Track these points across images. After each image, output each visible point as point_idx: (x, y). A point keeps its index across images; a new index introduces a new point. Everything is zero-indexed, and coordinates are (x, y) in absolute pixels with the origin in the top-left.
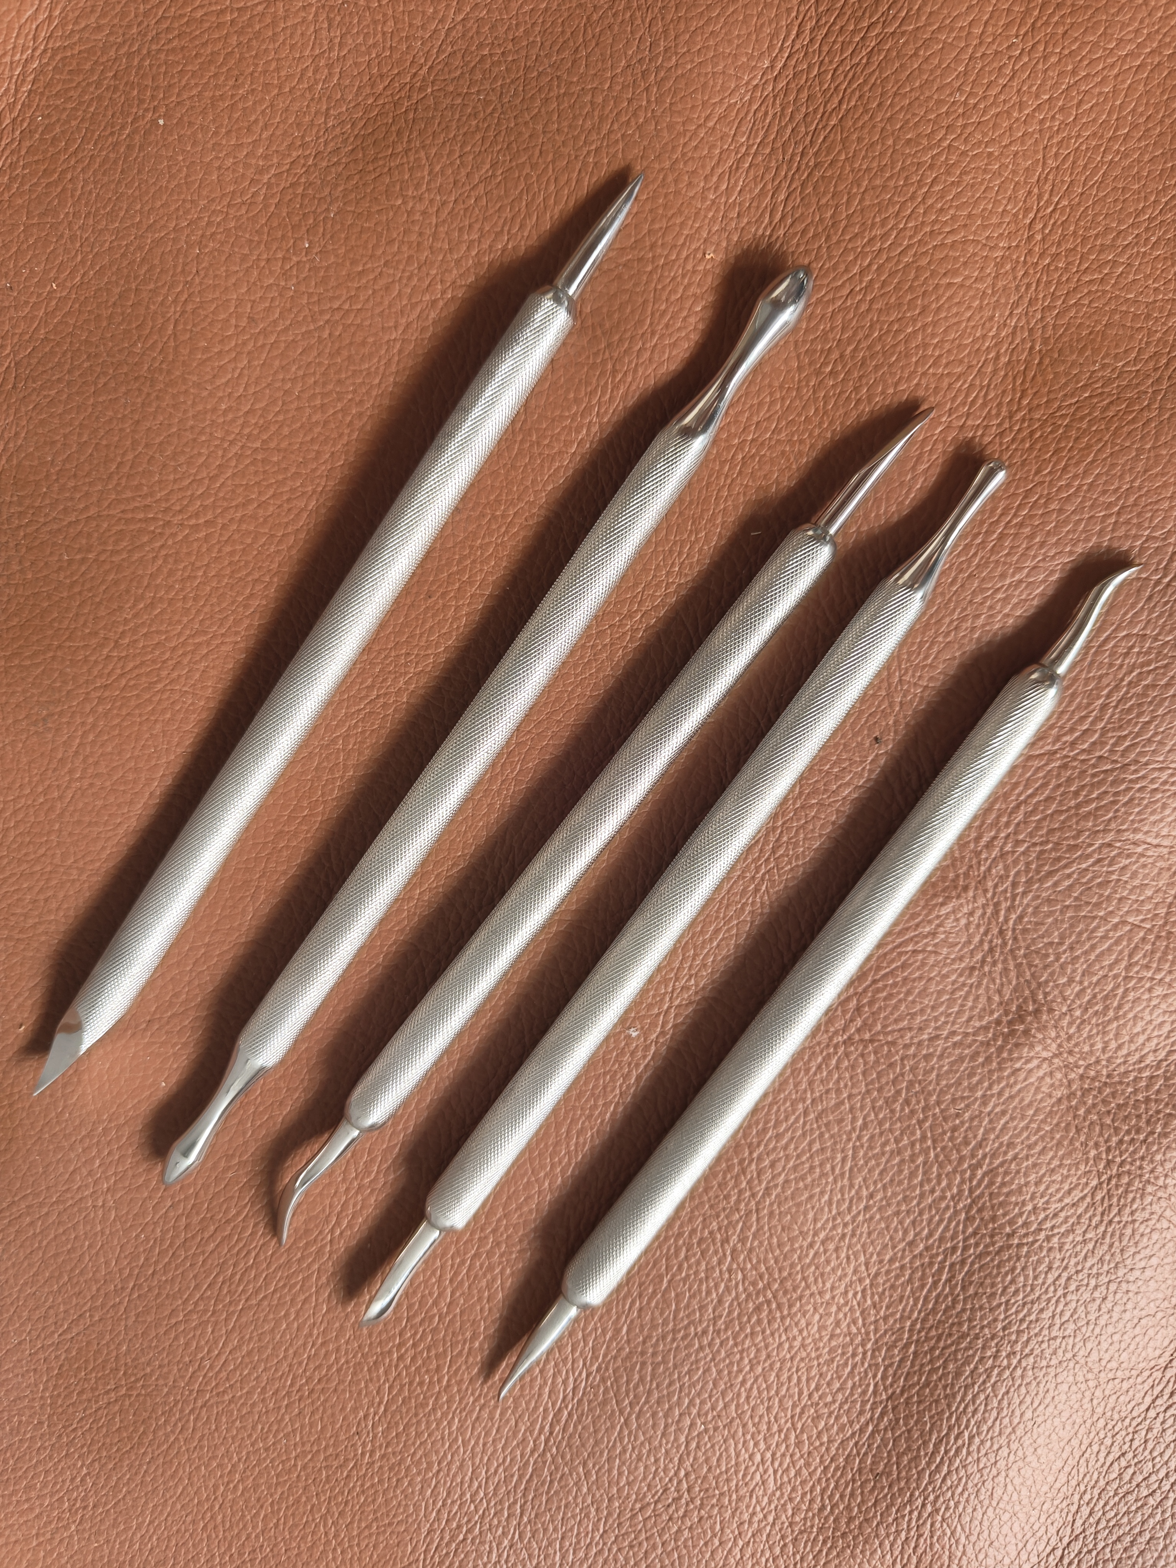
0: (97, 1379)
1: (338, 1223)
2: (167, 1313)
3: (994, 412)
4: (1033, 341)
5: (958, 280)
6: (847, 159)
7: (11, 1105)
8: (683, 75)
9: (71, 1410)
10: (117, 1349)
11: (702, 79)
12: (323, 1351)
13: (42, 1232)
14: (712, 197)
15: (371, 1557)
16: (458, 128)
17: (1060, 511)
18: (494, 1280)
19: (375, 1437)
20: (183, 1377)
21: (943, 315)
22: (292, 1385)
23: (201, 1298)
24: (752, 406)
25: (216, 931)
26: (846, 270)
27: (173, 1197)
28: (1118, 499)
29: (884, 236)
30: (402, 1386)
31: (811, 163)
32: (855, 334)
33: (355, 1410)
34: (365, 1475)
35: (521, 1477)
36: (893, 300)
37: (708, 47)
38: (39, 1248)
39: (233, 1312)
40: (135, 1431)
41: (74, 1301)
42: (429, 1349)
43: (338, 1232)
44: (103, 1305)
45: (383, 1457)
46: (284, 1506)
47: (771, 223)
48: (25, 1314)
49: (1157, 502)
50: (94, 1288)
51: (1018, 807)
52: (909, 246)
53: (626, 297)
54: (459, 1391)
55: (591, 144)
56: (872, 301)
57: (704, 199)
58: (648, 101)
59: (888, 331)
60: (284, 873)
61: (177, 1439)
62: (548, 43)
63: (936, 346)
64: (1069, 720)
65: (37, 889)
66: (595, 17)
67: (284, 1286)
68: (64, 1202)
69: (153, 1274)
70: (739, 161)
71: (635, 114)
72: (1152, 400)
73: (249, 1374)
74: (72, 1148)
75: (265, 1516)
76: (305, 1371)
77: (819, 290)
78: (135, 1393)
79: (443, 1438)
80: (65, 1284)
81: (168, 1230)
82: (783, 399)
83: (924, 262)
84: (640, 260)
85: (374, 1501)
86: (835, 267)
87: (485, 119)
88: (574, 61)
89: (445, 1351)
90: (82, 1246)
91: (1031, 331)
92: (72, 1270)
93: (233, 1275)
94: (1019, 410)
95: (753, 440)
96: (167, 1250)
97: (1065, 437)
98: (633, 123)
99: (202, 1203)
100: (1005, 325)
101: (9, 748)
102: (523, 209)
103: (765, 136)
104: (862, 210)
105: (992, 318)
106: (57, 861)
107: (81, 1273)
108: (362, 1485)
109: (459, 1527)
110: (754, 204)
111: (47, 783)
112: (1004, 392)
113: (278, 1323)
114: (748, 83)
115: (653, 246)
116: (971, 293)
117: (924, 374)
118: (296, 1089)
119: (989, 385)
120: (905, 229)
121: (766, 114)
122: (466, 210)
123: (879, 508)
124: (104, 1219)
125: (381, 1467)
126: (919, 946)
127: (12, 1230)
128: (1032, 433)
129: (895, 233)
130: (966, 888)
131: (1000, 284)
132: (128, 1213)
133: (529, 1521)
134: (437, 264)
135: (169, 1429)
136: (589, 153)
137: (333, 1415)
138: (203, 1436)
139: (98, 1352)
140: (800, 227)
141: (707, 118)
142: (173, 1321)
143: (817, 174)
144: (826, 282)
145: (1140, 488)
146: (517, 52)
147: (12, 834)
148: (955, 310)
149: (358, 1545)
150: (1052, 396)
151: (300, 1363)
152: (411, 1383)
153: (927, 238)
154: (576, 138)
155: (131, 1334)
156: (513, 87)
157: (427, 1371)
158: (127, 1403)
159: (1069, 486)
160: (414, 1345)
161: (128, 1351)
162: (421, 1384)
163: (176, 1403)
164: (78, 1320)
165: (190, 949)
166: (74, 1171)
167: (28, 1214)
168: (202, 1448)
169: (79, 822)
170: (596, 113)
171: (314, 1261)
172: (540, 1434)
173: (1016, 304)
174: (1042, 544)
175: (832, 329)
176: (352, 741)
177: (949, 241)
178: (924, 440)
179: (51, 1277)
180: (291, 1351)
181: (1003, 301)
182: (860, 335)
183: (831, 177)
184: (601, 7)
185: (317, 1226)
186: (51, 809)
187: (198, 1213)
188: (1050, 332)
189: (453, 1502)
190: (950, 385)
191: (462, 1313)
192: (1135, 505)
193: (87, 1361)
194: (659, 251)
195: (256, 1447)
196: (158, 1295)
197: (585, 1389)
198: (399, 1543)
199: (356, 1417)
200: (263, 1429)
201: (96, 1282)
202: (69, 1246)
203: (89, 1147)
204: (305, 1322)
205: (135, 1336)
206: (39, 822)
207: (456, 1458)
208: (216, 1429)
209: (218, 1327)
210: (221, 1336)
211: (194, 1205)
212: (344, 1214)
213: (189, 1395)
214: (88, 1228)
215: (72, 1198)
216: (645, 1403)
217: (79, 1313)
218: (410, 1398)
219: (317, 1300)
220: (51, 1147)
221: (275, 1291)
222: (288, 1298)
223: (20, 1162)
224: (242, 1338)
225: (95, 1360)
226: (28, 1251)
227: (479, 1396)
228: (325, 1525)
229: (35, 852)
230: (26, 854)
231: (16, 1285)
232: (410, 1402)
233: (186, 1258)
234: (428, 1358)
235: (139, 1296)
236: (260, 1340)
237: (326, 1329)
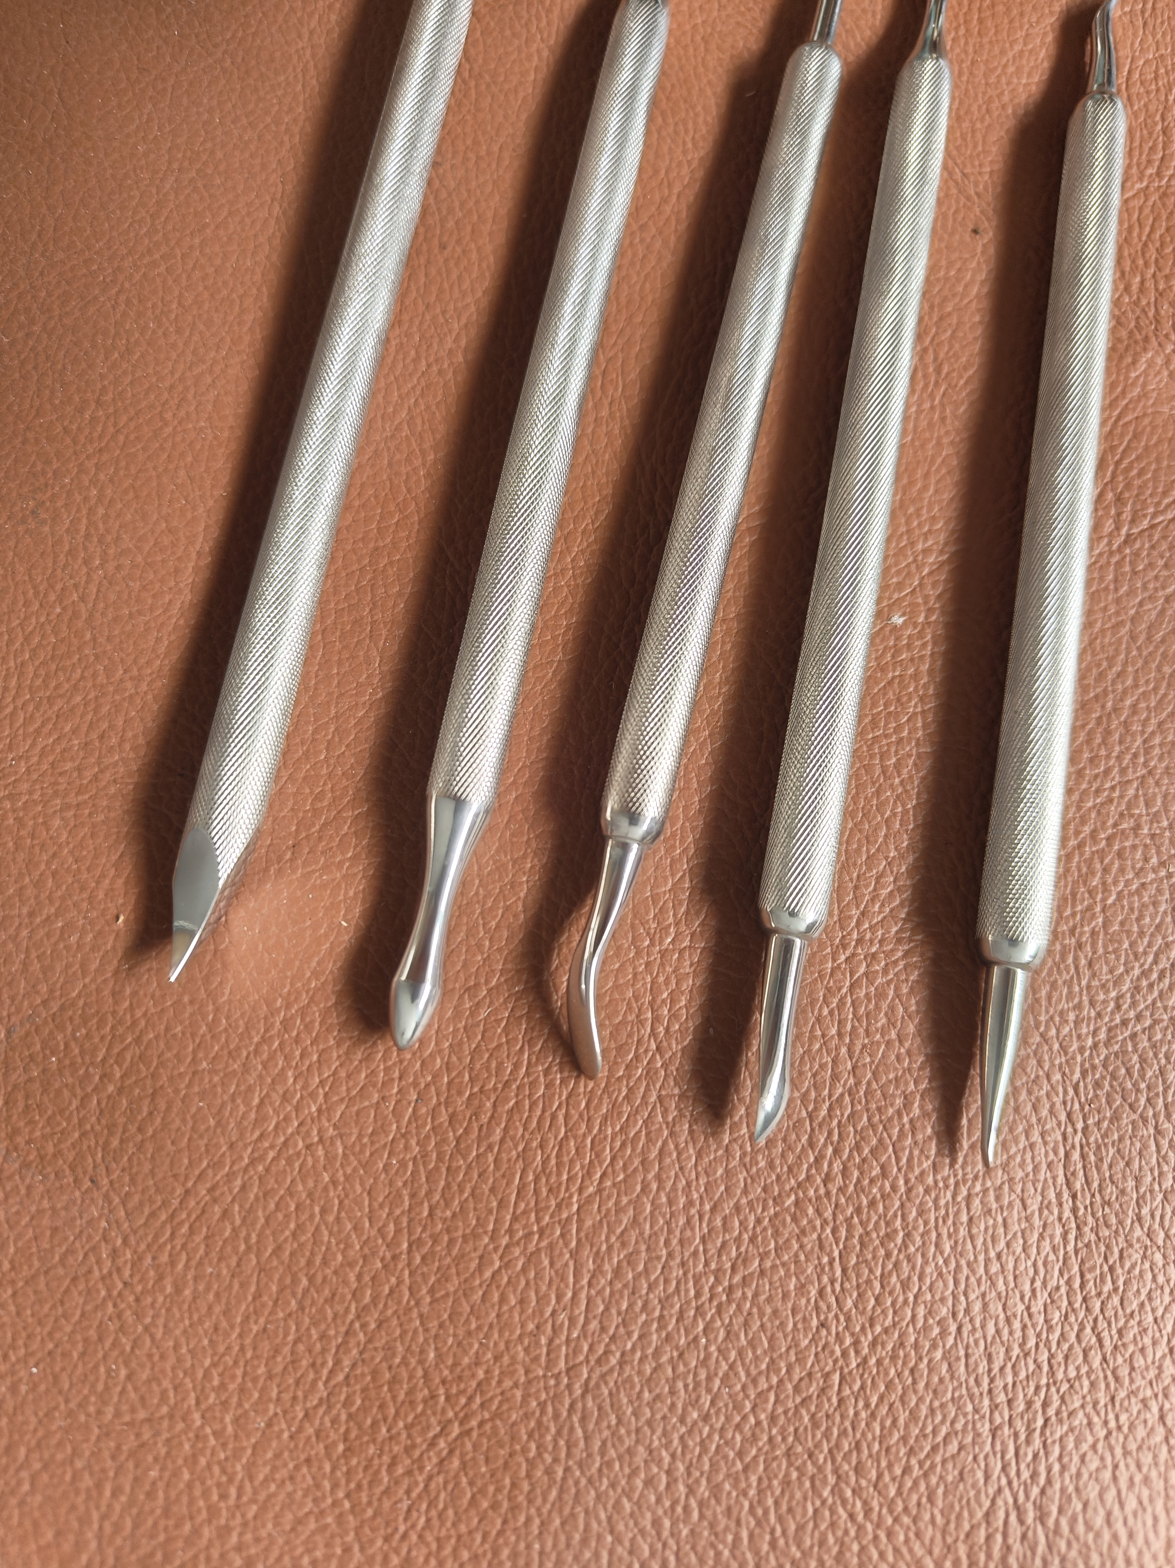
0: (410, 1428)
1: (656, 1019)
2: (473, 1265)
7: (138, 1040)
9: (387, 1504)
10: (421, 1362)
12: (718, 1222)
13: (244, 1220)
15: (933, 1520)
18: (892, 1008)
19: (848, 1319)
20: (536, 1359)
22: (698, 1295)
23: (515, 1219)
25: (341, 695)
27: (415, 1084)
30: (848, 1221)
33: (801, 1288)
34: (863, 1387)
35: (1069, 1284)
38: (249, 1248)
39: (569, 1219)
40: (498, 1490)
42: (858, 1147)
43: (661, 1030)
44: (375, 1300)
45: (873, 1344)
46: (770, 1502)
48: (262, 1370)
50: (352, 1277)
51: (1145, 245)
54: (927, 1191)
60: (400, 594)
61: (567, 1469)
64: (1141, 154)
65: (84, 727)
67: (623, 1145)
68: (262, 1158)
69: (431, 1214)
73: (631, 1306)
74: (246, 1068)
75: (751, 1536)
76: (707, 1264)
78: (474, 1423)
79: (940, 1274)
80: (306, 1291)
81: (427, 1137)
85: (894, 1422)
89: (881, 1140)
90: (312, 1217)
92: (310, 1263)
93: (545, 1162)
96: (437, 1168)
99: (460, 1074)
106: (101, 679)
107: (325, 1262)
108: (867, 1405)
109: (1029, 1404)
111: (59, 586)
113: (637, 1204)
118: (525, 856)
124: (330, 1158)
125: (879, 1362)
126: (1138, 412)
127: (198, 1238)
132: (360, 1136)
133: (1115, 1349)
135: (548, 1459)
138: (604, 1443)
139: (394, 1381)
142: (488, 1274)
147: (31, 669)
149: (906, 1509)
151: (695, 1255)
152: (858, 1210)
155: (433, 1324)
157: (872, 1183)
158: (469, 1446)
160: (837, 1152)
161: (439, 1356)
162: (872, 1204)
163: (542, 1405)
164: (345, 1342)
165: (315, 732)
166: (262, 1102)
167: (215, 1200)
168: (610, 1465)
169: (116, 619)
171: (647, 1089)
172: (1060, 1205)
176: (419, 421)
179: (281, 1291)
185: (630, 1035)
186: (76, 615)
187: (460, 1093)
189: (1002, 1369)
191: (875, 1075)
193: (382, 1407)
195: (689, 1421)
196: (451, 1242)
197: (1082, 1109)
198: (961, 1473)
199: (808, 1301)
200: (686, 1386)
201: (351, 1265)
202: (292, 1226)
203: (272, 1057)
204: (674, 1187)
205: (441, 1326)
206: (62, 640)
207: (972, 1297)
208: (620, 1422)
209: (557, 1252)
210: (566, 1264)
211: (450, 1083)
212: (659, 1002)
213: (557, 1384)
214: (311, 1183)
215: (272, 1147)
216: (1165, 1090)
217: (343, 1329)
218: (868, 1234)
219: (677, 1146)
220: (216, 1079)
221: (613, 1159)
222: (637, 1162)
223: (178, 1122)
224: (598, 1253)
225: (394, 1398)
226: (233, 1262)
227: (957, 1184)
228: (844, 1502)
229: (68, 680)
230: (57, 687)
231: (232, 1327)
232: (871, 1240)
233: (469, 1167)
234: (864, 1160)
235: (423, 1258)
236: (624, 1245)
237: (708, 1185)
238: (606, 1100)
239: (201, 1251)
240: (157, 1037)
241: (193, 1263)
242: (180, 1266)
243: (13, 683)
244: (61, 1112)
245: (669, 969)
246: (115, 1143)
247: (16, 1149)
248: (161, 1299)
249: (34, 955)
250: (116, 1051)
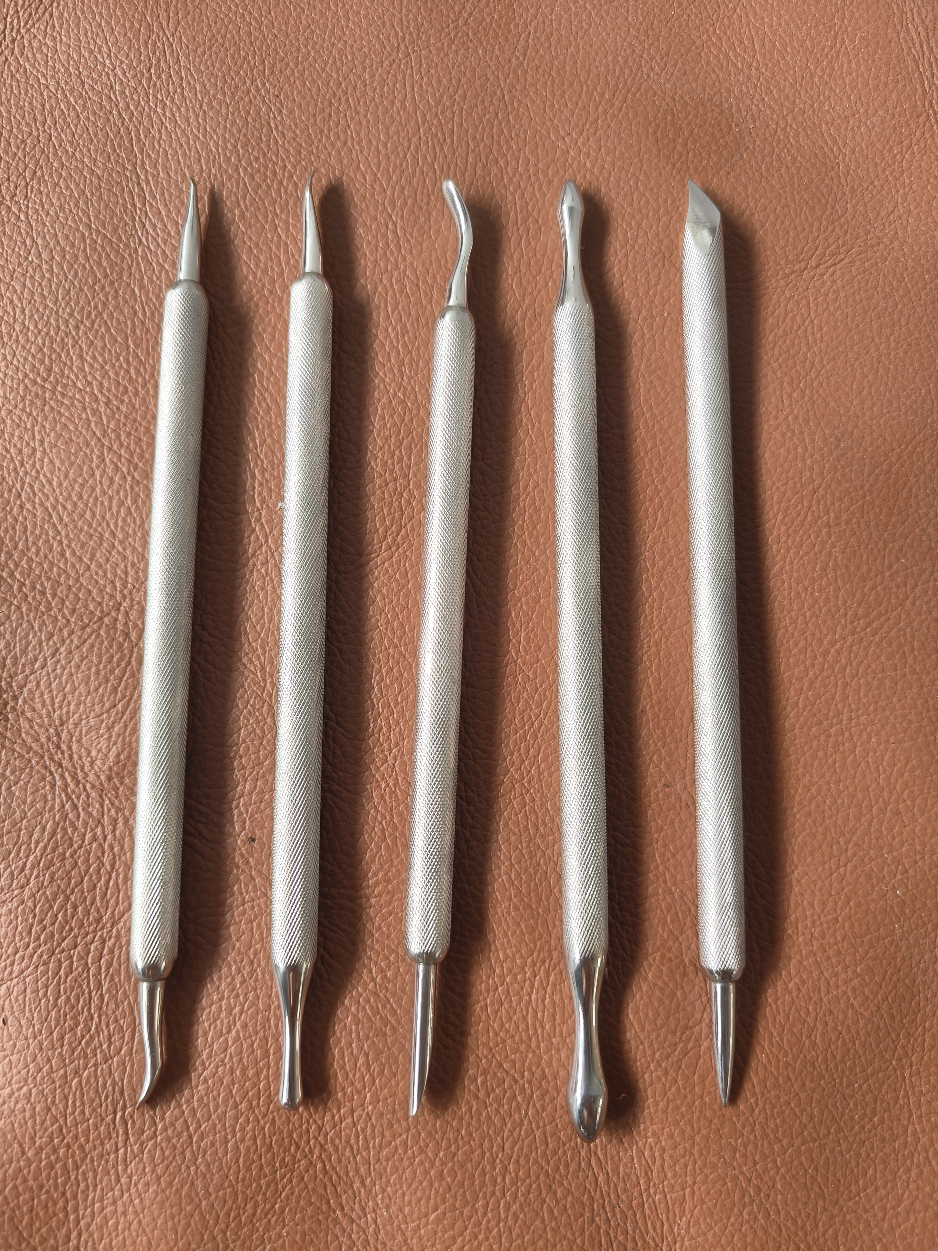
0: (483, 19)
1: (395, 232)
2: (469, 94)
3: (337, 1141)
4: (345, 1215)
5: (432, 1217)
6: (575, 1242)
7: (674, 165)
8: (732, 1210)
10: (485, 48)
11: (716, 1218)
12: (342, 137)
13: (592, 95)
14: (650, 1140)
15: (207, 18)
16: (856, 1051)
17: (236, 1106)
18: (257, 266)
19: (264, 101)
20: (426, 58)
21: (425, 1183)
22: (347, 100)
23: (452, 119)
24: (515, 1013)
26: (517, 1162)
27: (521, 175)
28: (199, 1147)
29: (508, 1207)
30: (269, 149)
31: (597, 1219)
32: (479, 1120)
33: (291, 112)
34: (252, 71)
35: (139, 140)
36: (469, 1166)
37: (729, 1244)
38: (586, 82)
39: (424, 123)
41: (536, 61)
42: (269, 187)
44: (515, 72)
45: (248, 91)
46: (294, 14)
47: (595, 1153)
48: (563, 32)
49: (167, 1167)
50: (529, 79)
51: (113, 866)
52: (485, 1214)
53: (659, 1022)
54: (226, 171)
55: (760, 1112)
56: (484, 1153)
57: (655, 1134)
58: (742, 1173)
59: (456, 1141)
61: (401, 13)
62: (839, 1159)
63: (414, 1157)
64: (119, 957)
66: (820, 1203)
67: (401, 165)
68: (592, 124)
69: (497, 114)
70: (649, 1180)
71: (745, 1156)
72: (225, 1239)
73: (382, 88)
74: (613, 164)
76: (345, 115)
77: (527, 1131)
78: (451, 26)
79: (215, 131)
80: (551, 69)
81: (508, 151)
82: (496, 1034)
83: (466, 1211)
84: (668, 1056)
85: (233, 57)
86: (527, 1157)
87: (843, 1072)
88: (812, 1160)
89: (256, 193)
90: (558, 102)
91: (352, 1221)
92: (553, 82)
93: (442, 149)
94: (320, 1157)
95: (497, 989)
96: (499, 137)
97: (271, 1163)
98: (742, 1149)
99: (498, 185)
100: (374, 1211)
101: (848, 405)
102: (772, 1029)
103: (643, 1212)
104: (537, 1214)
105: (388, 1208)
107: (546, 84)
108: (249, 62)
109: (159, 77)
110: (616, 1158)
111: (806, 399)
112: (340, 1161)
113: (388, 137)
114: (683, 1239)
115: (666, 1073)
116: (415, 1215)
117: (408, 1130)
119: (355, 1158)
120: (497, 1225)
121: (654, 1228)
122: (810, 999)
123: (372, 1008)
124: (556, 129)
125: (245, 83)
126: (113, 712)
127: (612, 83)
128: (298, 1147)
129: (503, 1216)
130: (109, 778)
131: (399, 1238)
132: (544, 144)
133: (111, 112)
134: (802, 947)
135: (411, 16)
136: (757, 1105)
137: (304, 98)
138: (384, 26)
139: (496, 37)
140: (573, 1167)
141: (693, 1193)
142: (460, 91)
143: (587, 1215)
144: (526, 1142)
145: (188, 1168)
146: (855, 1136)
147: (804, 349)
148: (419, 1194)
149: (223, 20)
150: (302, 1185)
151: (352, 119)
152: (265, 155)
153: (476, 1230)
154: (773, 1107)
155: (483, 65)
156: (841, 1109)
157: (259, 171)
158: (452, 16)
159: (243, 1129)
160: (281, 183)
161: (476, 51)
162: (257, 159)
163: (419, 38)
164: (525, 51)
166: (600, 150)
167: (609, 100)
168: (379, 18)
170: (772, 1136)
171: (393, 195)
172: (147, 178)
173: (377, 1231)
174: (232, 1071)
175: (498, 1111)
177: (459, 1240)
178: (374, 1082)
179: (564, 67)
180: (364, 123)
181: (388, 1227)
182: (474, 1122)
183: (576, 1220)
184: (822, 1213)
186: (791, 383)
187: (496, 175)
188: (337, 1231)
189: (176, 91)
190: (384, 1137)
191: (263, 227)
192: (183, 1153)
193: (499, 26)
194: (660, 1073)
195: (342, 42)
196: (483, 102)
197: (136, 231)
198: (195, 39)
199: (287, 107)
200: (346, 57)
201: (531, 84)
202: (567, 96)
203: (601, 172)
204: (369, 149)
205: (479, 65)
206: (792, 369)
207: (195, 123)
208: (378, 36)
209: (427, 107)
210: (420, 102)
211: (503, 179)
212: (395, 241)
213: (413, 48)
214: (563, 117)
215: (588, 130)
216: (85, 249)
217: (528, 56)
218: (258, 144)
219: (372, 169)
220: (627, 155)
221: (405, 157)
222: (392, 158)
223: (640, 131)
224: (405, 110)
225: (495, 31)
226: (591, 75)
227: (209, 178)
228: (256, 19)
229: (780, 346)
230: (785, 341)
231: (583, 48)
232: (256, 141)
233: (483, 140)
234: (265, 181)
235: (495, 93)
236: (392, 117)
237: (351, 154)
238: (415, 185)
239: (609, 78)
240: (664, 168)
241: (611, 72)
242: (617, 70)
243: (810, 338)
244: (701, 126)
245: (392, 260)
246: (669, 118)
247: (718, 106)
248: (622, 53)
249: (743, 195)
250: (683, 158)
